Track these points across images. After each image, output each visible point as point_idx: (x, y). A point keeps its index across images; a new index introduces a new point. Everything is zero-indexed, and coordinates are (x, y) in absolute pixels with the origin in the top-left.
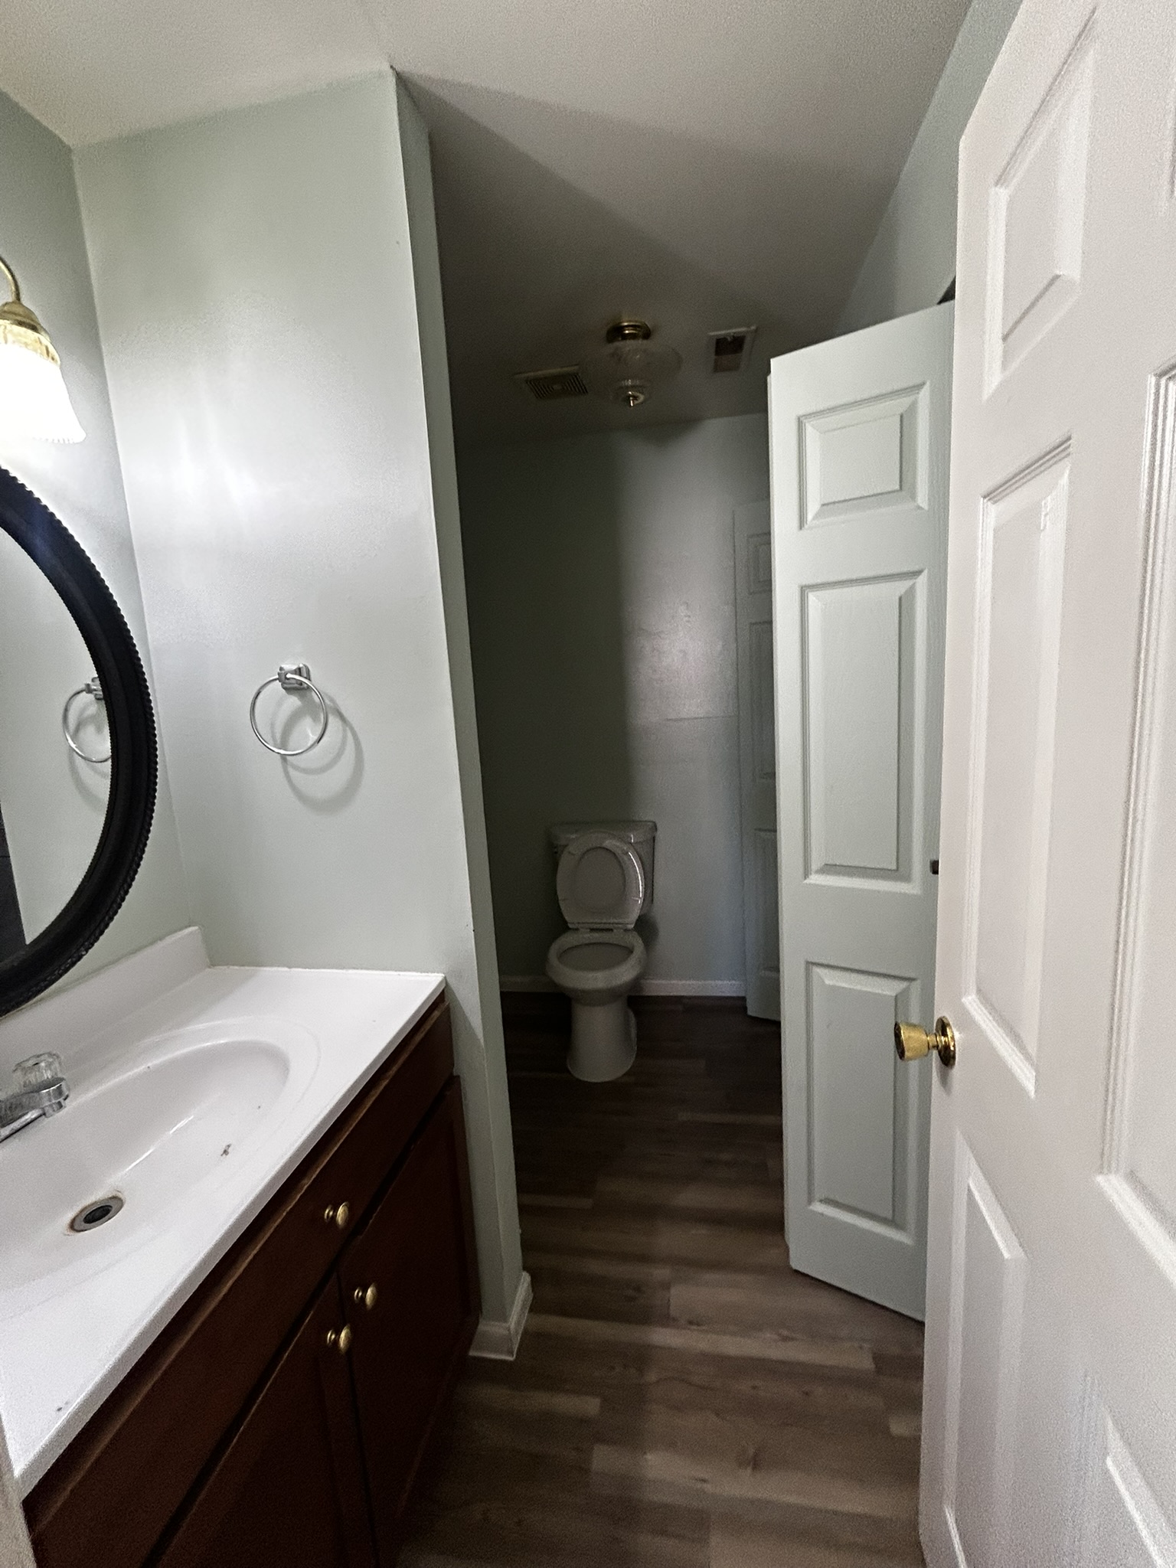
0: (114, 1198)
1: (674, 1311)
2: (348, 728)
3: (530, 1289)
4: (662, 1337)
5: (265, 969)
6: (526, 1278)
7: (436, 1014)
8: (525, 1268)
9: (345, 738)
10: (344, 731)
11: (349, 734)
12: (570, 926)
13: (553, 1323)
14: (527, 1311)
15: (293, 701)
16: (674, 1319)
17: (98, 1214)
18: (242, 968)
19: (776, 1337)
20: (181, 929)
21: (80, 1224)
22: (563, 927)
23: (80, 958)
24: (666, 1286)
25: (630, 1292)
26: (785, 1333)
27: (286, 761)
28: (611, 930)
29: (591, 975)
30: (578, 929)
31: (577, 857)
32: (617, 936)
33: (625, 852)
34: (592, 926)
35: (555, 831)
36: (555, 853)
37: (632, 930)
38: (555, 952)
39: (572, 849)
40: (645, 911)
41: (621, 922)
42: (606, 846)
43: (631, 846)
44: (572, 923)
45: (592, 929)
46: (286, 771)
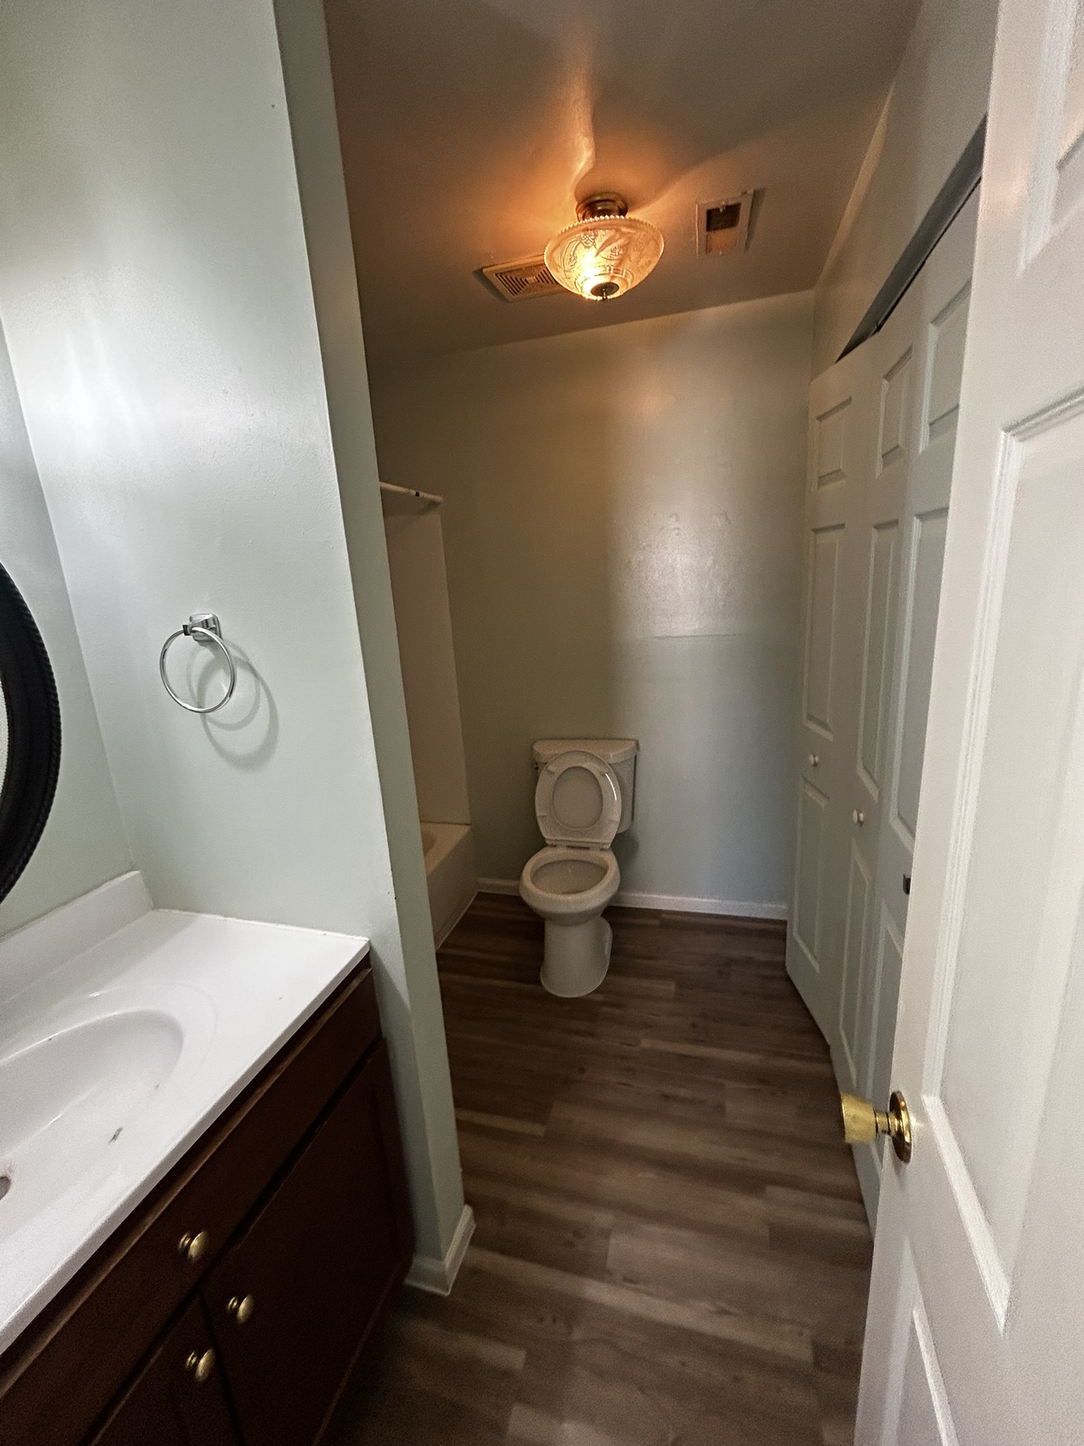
1: (610, 1264)
2: (260, 682)
4: (597, 1292)
5: (205, 915)
6: (467, 1211)
9: (258, 691)
10: (255, 684)
11: (262, 689)
12: (548, 842)
13: (490, 1260)
14: (467, 1244)
15: (206, 654)
16: (610, 1273)
19: (712, 1308)
20: (119, 875)
24: (606, 1234)
25: (569, 1236)
26: (723, 1305)
27: (205, 716)
28: (588, 848)
29: (562, 898)
30: (555, 846)
31: (556, 776)
32: (593, 855)
33: (604, 775)
34: (569, 844)
35: (536, 747)
36: (536, 768)
37: (608, 850)
38: (529, 870)
39: (551, 768)
40: (624, 829)
41: (597, 841)
42: (585, 766)
43: (609, 767)
44: (550, 840)
45: (569, 847)
46: (205, 725)
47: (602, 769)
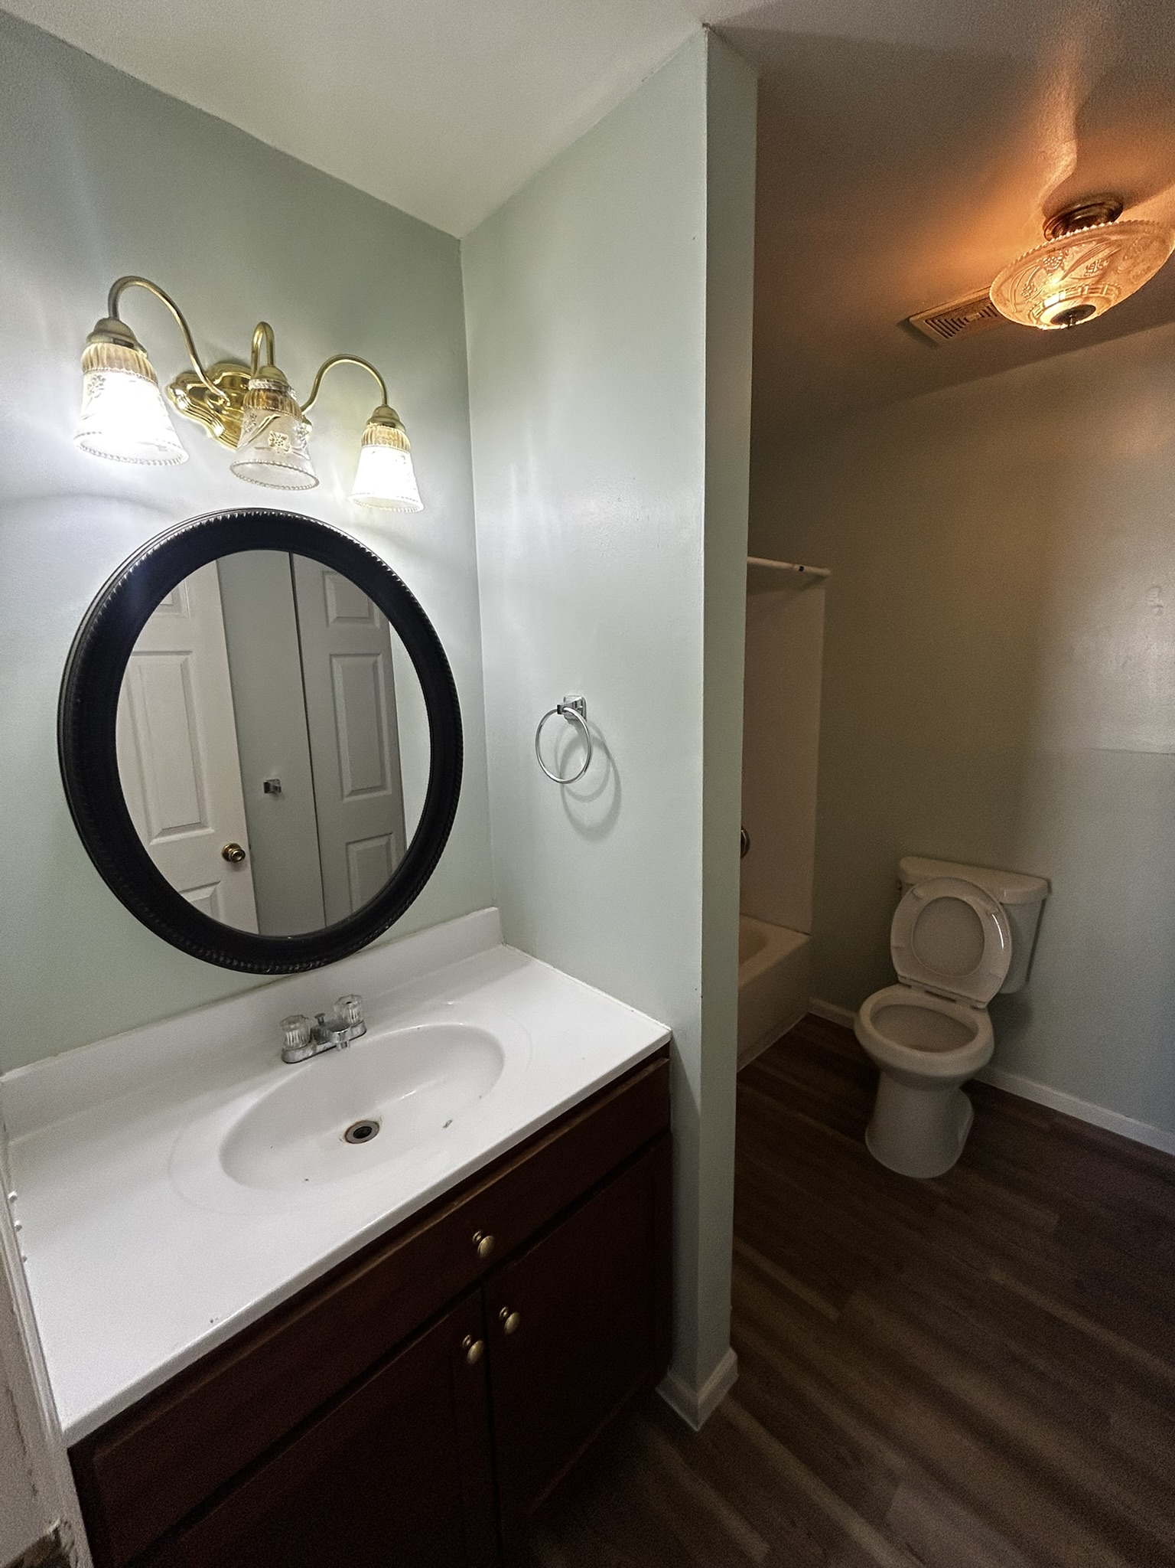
0: (376, 1123)
1: (891, 1518)
2: (611, 765)
3: (735, 1367)
5: (538, 961)
6: (730, 1357)
7: (651, 1068)
8: (735, 1343)
9: (608, 771)
10: (608, 766)
11: (611, 769)
12: (899, 978)
13: (745, 1421)
14: (725, 1391)
15: (572, 731)
16: (889, 1529)
17: (362, 1133)
18: (523, 953)
20: (484, 908)
21: (351, 1136)
22: (891, 978)
23: (385, 930)
24: (894, 1479)
25: (847, 1454)
27: (564, 786)
28: (954, 1001)
29: (908, 1051)
30: (909, 987)
31: (924, 903)
32: (959, 1011)
33: (989, 916)
34: (927, 988)
35: (904, 864)
36: (899, 889)
37: (983, 1009)
38: (870, 1006)
39: (919, 892)
40: (1010, 989)
41: (969, 995)
42: (965, 899)
43: (1000, 906)
44: (903, 977)
45: (928, 992)
46: (563, 794)
47: (989, 908)
